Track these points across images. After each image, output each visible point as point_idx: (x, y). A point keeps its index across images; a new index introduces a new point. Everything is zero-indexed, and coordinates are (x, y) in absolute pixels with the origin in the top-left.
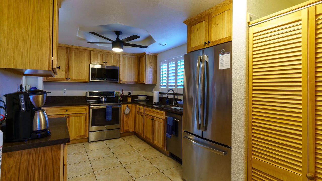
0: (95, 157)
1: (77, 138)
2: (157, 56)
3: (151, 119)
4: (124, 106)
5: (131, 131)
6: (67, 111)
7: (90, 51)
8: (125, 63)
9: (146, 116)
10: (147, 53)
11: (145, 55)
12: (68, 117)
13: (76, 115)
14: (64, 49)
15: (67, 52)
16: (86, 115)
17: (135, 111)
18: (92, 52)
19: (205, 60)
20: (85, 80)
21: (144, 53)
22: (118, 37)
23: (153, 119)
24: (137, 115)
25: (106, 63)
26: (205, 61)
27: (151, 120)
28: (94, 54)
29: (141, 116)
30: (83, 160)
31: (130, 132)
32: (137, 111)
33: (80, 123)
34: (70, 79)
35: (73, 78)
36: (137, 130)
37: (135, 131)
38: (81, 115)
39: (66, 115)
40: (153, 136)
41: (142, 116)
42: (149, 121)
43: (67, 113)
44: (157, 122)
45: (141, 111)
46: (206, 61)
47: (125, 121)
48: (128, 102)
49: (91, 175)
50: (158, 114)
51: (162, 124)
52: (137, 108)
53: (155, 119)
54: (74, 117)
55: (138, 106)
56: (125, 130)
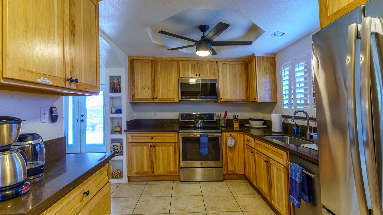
1: (166, 174)
2: (275, 57)
3: (265, 161)
4: (226, 135)
5: (240, 174)
6: (152, 138)
7: (178, 62)
8: (227, 74)
9: (258, 155)
10: (257, 55)
11: (254, 58)
12: (154, 146)
13: (163, 144)
14: (149, 63)
15: (152, 66)
16: (175, 145)
17: (244, 143)
18: (181, 63)
19: (373, 30)
20: (174, 99)
21: (253, 56)
23: (267, 162)
24: (246, 150)
25: (199, 75)
26: (372, 33)
27: (265, 163)
28: (184, 64)
29: (251, 152)
30: (162, 210)
31: (237, 174)
32: (247, 144)
33: (168, 155)
34: (156, 98)
35: (161, 97)
37: (246, 174)
38: (170, 144)
39: (151, 143)
40: (270, 191)
41: (252, 152)
42: (263, 165)
43: (153, 141)
44: (274, 169)
45: (250, 144)
47: (230, 157)
48: (235, 129)
50: (275, 155)
51: (283, 174)
52: (246, 140)
53: (271, 162)
54: (161, 147)
55: (247, 136)
56: (230, 171)
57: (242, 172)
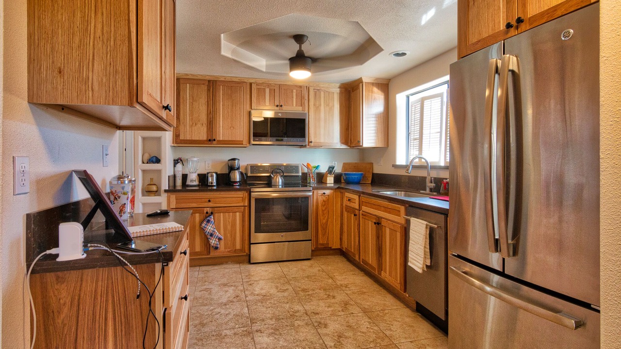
0: (257, 295)
1: (229, 253)
2: (388, 84)
3: (375, 223)
4: (317, 194)
5: (334, 248)
6: (209, 201)
7: (251, 84)
8: (320, 105)
9: (364, 217)
10: (364, 80)
11: (361, 84)
12: (212, 213)
13: (226, 209)
14: (204, 84)
15: (209, 90)
16: (244, 209)
17: (342, 205)
18: (254, 86)
19: (511, 68)
20: (243, 141)
21: (360, 81)
22: (300, 47)
23: (378, 224)
24: (345, 214)
25: (281, 106)
26: (510, 70)
27: (374, 225)
28: (258, 90)
29: (353, 215)
30: (234, 298)
31: (331, 249)
32: (346, 206)
33: (234, 225)
34: (214, 140)
35: (221, 139)
36: (345, 245)
37: (343, 248)
38: (235, 209)
39: (207, 208)
40: (379, 260)
41: (355, 215)
42: (371, 227)
43: (211, 204)
44: (388, 231)
45: (352, 205)
46: (513, 72)
47: (321, 225)
48: (328, 185)
49: (246, 331)
50: (389, 213)
51: (398, 235)
52: (345, 200)
53: (384, 223)
54: (222, 214)
55: (347, 195)
56: (322, 244)
57: (336, 245)
